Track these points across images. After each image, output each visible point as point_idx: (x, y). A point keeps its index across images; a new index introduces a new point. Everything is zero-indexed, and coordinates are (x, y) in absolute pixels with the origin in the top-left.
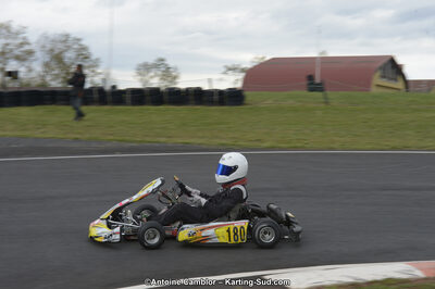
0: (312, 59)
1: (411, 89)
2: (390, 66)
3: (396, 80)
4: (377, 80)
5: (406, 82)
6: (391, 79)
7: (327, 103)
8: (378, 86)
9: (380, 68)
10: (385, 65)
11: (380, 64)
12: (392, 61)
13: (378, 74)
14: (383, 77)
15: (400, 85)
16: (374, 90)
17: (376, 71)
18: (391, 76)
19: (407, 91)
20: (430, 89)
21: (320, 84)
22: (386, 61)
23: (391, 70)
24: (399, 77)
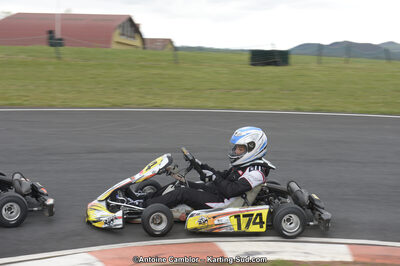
0: (53, 15)
1: (148, 45)
2: (129, 23)
3: (134, 38)
4: (117, 37)
5: (144, 40)
6: (131, 37)
7: (59, 58)
8: (118, 43)
9: (120, 26)
10: (124, 23)
11: (120, 23)
12: (130, 20)
13: (118, 32)
14: (123, 35)
15: (137, 42)
16: (115, 46)
17: (115, 29)
18: (129, 34)
19: (144, 48)
20: (164, 47)
21: (60, 40)
22: (124, 19)
23: (129, 29)
24: (137, 36)
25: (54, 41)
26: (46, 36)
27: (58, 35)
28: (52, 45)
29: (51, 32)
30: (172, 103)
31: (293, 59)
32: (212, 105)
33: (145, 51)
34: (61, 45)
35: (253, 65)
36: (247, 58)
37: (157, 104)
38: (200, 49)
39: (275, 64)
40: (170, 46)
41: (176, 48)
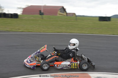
3: (64, 13)
4: (59, 12)
5: (67, 13)
6: (63, 12)
7: (42, 18)
9: (60, 9)
10: (61, 8)
11: (60, 8)
12: (63, 8)
14: (61, 12)
15: (65, 14)
16: (58, 15)
17: (58, 10)
18: (63, 11)
19: (67, 16)
20: (73, 15)
21: (43, 13)
22: (61, 7)
23: (63, 10)
24: (65, 12)
25: (41, 13)
26: (39, 12)
27: (42, 12)
28: (40, 15)
29: (40, 11)
30: (75, 32)
31: (112, 19)
32: (87, 32)
33: (67, 17)
34: (43, 15)
35: (99, 21)
36: (98, 19)
37: (71, 32)
38: (83, 16)
39: (106, 21)
40: (74, 15)
41: (77, 16)
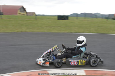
1: (28, 14)
2: (23, 8)
4: (19, 12)
5: (27, 13)
6: (23, 12)
7: (2, 18)
8: (20, 14)
9: (20, 9)
12: (23, 7)
13: (19, 10)
14: (21, 11)
15: (25, 13)
16: (18, 15)
17: (18, 10)
19: (27, 15)
22: (21, 7)
23: (23, 10)
24: (25, 11)
27: (1, 12)
31: (70, 18)
32: (46, 31)
34: (2, 14)
35: (58, 20)
36: (56, 18)
37: (30, 31)
38: (43, 15)
39: (64, 19)
40: (34, 15)
41: (36, 15)
